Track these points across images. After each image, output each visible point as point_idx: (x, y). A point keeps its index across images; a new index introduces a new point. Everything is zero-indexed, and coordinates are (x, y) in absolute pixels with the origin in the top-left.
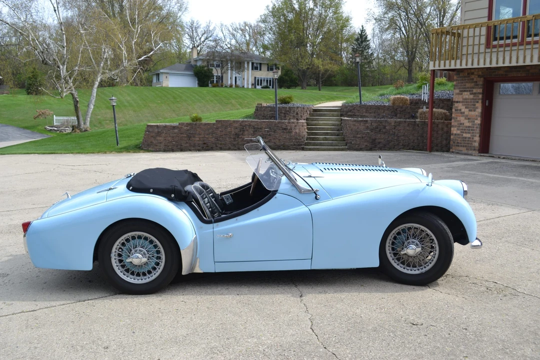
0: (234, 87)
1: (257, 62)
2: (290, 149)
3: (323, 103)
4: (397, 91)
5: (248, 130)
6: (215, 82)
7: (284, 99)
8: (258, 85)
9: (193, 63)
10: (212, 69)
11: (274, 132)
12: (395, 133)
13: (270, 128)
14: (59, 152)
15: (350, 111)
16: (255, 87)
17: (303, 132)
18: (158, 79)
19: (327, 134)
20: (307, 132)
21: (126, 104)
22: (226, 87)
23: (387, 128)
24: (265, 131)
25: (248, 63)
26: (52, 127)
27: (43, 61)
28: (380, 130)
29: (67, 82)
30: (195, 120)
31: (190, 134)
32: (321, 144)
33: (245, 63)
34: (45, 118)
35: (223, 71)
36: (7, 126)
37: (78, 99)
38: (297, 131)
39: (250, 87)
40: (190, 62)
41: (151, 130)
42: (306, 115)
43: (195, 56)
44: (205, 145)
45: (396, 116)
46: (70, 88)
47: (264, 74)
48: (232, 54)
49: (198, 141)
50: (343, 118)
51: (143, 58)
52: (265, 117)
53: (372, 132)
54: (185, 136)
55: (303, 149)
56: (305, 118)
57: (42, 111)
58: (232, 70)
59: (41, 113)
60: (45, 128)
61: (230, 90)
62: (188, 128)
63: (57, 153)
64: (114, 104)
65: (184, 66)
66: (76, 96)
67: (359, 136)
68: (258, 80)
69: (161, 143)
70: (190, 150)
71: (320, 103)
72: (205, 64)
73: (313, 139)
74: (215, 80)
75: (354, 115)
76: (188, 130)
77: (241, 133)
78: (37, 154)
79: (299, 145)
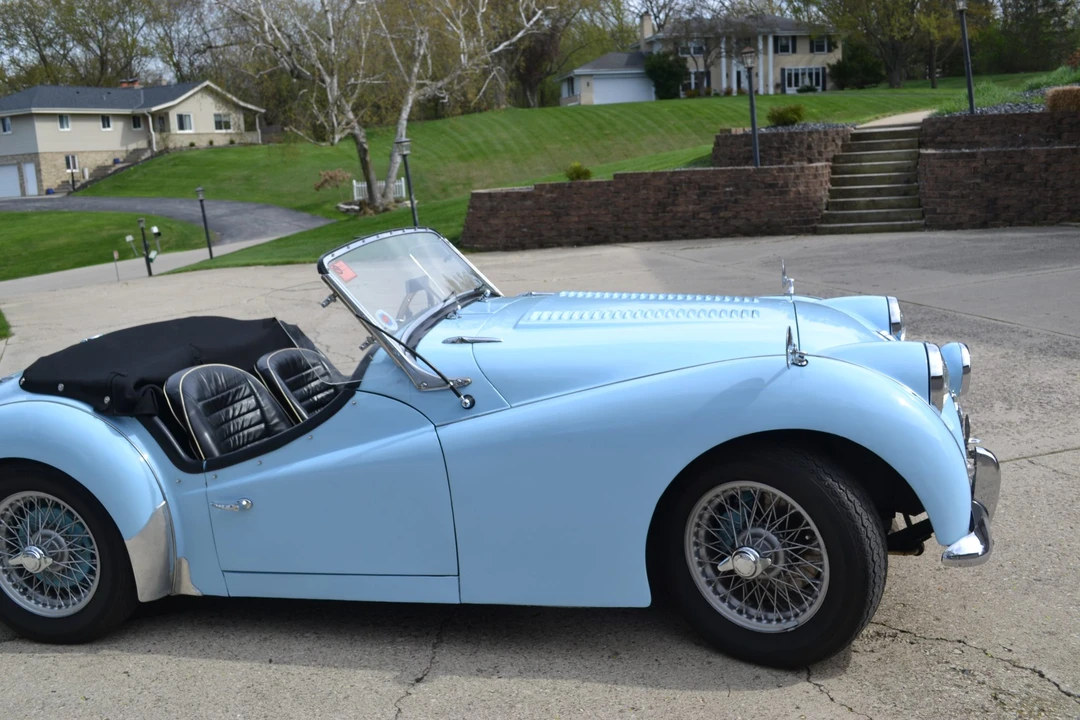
0: (735, 94)
1: (786, 33)
2: (785, 233)
3: (884, 117)
4: (1073, 75)
5: (685, 193)
6: (693, 86)
7: (781, 114)
8: (790, 85)
9: (644, 49)
10: (685, 59)
11: (747, 193)
12: (1047, 180)
13: (736, 186)
14: (301, 260)
15: (943, 133)
16: (784, 91)
17: (816, 191)
18: (572, 89)
19: (878, 192)
20: (830, 191)
21: (499, 147)
22: (717, 95)
23: (1026, 169)
24: (725, 192)
25: (765, 39)
26: (350, 204)
27: (292, 72)
28: (1008, 177)
29: (341, 111)
30: (574, 175)
31: (559, 208)
32: (861, 218)
33: (757, 40)
34: (337, 186)
35: (709, 61)
36: (267, 206)
37: (366, 146)
38: (801, 188)
39: (771, 91)
40: (638, 47)
41: (477, 204)
42: (833, 150)
43: (648, 34)
44: (592, 232)
45: (1060, 137)
46: (348, 124)
47: (802, 60)
48: (727, 22)
49: (576, 222)
50: (923, 151)
51: (501, 47)
52: (733, 161)
53: (987, 181)
54: (549, 213)
55: (815, 232)
56: (831, 155)
57: (330, 173)
58: (729, 56)
59: (327, 177)
60: (338, 208)
61: (726, 101)
62: (554, 195)
63: (298, 263)
64: (405, 152)
65: (624, 57)
66: (363, 140)
67: (953, 192)
68: (790, 75)
69: (497, 231)
70: (560, 245)
71: (877, 118)
72: (671, 47)
73: (843, 206)
74: (693, 81)
75: (951, 142)
76: (554, 200)
77: (670, 200)
78: (262, 267)
79: (807, 222)
